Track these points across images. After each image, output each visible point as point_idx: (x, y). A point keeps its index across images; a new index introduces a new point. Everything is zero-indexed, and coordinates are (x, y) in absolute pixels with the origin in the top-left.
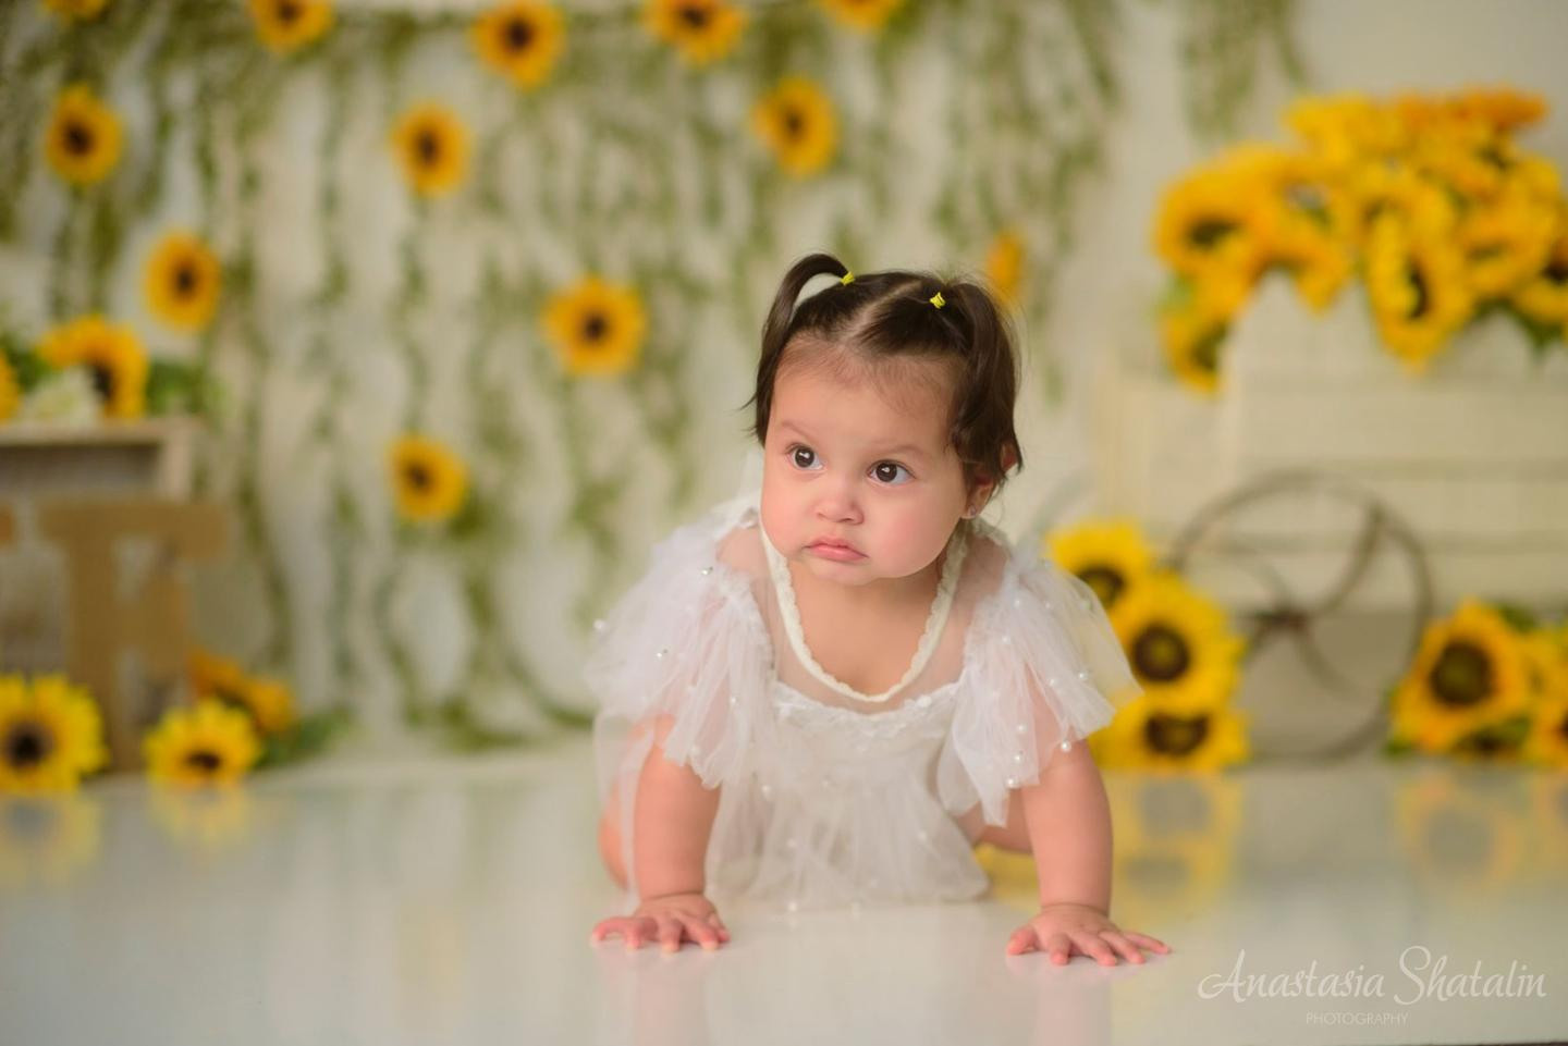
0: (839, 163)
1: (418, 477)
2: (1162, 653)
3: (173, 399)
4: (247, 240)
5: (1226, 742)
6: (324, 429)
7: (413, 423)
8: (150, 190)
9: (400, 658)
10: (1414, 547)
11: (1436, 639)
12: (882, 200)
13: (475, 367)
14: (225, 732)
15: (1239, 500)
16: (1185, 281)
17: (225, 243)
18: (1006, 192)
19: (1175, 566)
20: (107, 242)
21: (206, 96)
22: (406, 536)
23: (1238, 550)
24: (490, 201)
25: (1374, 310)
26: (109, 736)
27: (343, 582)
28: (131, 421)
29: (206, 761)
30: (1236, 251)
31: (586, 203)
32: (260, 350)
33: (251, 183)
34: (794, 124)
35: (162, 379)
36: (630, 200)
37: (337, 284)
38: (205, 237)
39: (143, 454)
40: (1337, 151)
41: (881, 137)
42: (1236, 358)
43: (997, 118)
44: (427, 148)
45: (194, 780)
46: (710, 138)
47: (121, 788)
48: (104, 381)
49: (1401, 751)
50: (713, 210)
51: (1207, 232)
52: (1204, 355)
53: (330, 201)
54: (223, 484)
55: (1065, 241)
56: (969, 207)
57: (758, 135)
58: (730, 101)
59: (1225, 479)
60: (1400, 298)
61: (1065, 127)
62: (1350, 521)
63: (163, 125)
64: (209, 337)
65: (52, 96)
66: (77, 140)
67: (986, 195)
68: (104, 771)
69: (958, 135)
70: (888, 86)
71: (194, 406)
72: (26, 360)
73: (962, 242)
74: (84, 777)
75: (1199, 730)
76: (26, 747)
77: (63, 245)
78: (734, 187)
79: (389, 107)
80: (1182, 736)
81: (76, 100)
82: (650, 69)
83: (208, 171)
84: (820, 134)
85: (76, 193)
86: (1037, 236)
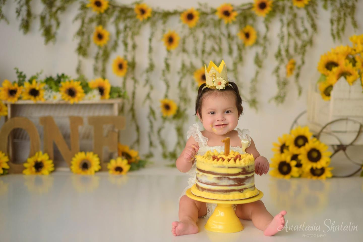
0: (257, 43)
1: (167, 107)
2: (315, 155)
3: (115, 95)
4: (134, 59)
5: (328, 173)
6: (148, 96)
7: (166, 96)
8: (115, 46)
9: (163, 143)
12: (265, 53)
13: (180, 83)
14: (123, 163)
16: (324, 75)
17: (130, 58)
18: (291, 51)
20: (106, 56)
21: (126, 28)
22: (165, 119)
24: (184, 51)
27: (152, 127)
29: (119, 169)
31: (203, 52)
32: (135, 81)
33: (134, 47)
34: (247, 35)
35: (113, 90)
36: (213, 49)
37: (152, 67)
38: (125, 57)
39: (111, 105)
40: (360, 47)
41: (265, 38)
43: (289, 35)
44: (171, 40)
45: (117, 173)
47: (103, 174)
48: (101, 91)
50: (231, 52)
51: (330, 65)
53: (151, 50)
54: (127, 107)
55: (303, 63)
56: (283, 53)
57: (241, 38)
58: (235, 30)
61: (305, 37)
62: (357, 127)
63: (118, 33)
64: (125, 79)
65: (95, 28)
66: (100, 37)
67: (287, 51)
68: (100, 170)
69: (282, 38)
70: (267, 27)
71: (119, 96)
72: (86, 88)
73: (282, 60)
74: (96, 172)
75: (323, 170)
76: (85, 166)
77: (97, 58)
78: (235, 48)
79: (164, 31)
80: (318, 172)
81: (100, 28)
82: (218, 24)
83: (126, 44)
84: (253, 37)
85: (100, 47)
86: (298, 59)
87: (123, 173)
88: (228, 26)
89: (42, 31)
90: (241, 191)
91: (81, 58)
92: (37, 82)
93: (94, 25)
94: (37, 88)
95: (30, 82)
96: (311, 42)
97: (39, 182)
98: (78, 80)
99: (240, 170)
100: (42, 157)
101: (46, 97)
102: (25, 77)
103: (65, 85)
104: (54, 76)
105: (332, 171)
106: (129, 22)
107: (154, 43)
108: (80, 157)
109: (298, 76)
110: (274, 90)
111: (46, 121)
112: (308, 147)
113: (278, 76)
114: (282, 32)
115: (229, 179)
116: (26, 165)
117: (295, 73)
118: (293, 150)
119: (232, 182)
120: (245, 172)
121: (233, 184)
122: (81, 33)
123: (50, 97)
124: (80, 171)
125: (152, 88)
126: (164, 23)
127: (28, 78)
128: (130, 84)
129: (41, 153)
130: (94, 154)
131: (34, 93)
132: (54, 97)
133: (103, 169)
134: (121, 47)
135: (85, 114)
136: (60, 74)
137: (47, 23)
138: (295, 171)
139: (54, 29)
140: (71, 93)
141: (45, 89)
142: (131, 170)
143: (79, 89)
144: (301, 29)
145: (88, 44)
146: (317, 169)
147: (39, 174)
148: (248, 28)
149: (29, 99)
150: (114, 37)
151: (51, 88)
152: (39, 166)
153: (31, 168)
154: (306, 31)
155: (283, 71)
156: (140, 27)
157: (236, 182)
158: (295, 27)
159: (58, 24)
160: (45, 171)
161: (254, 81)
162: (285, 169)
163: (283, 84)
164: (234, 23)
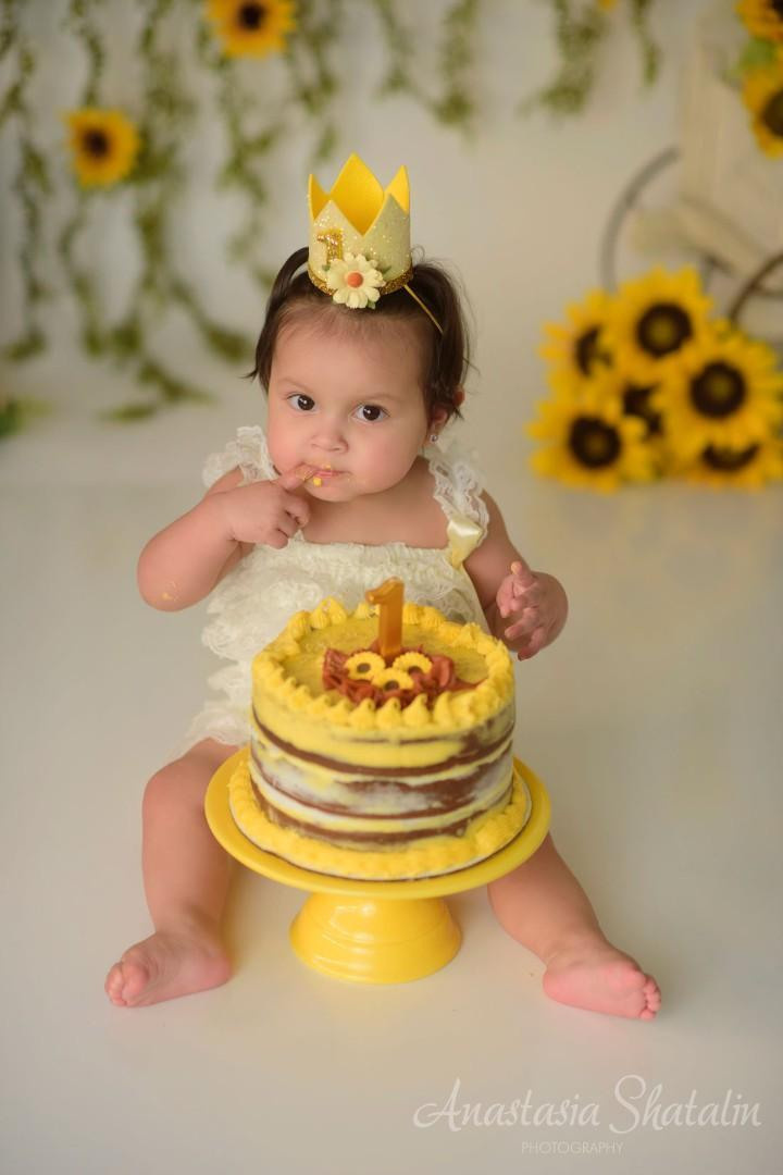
7: (91, 98)
13: (148, 36)
27: (33, 224)
90: (454, 830)
99: (452, 749)
113: (560, 5)
115: (405, 788)
119: (415, 802)
120: (473, 753)
121: (422, 807)
157: (436, 799)
163: (582, 35)
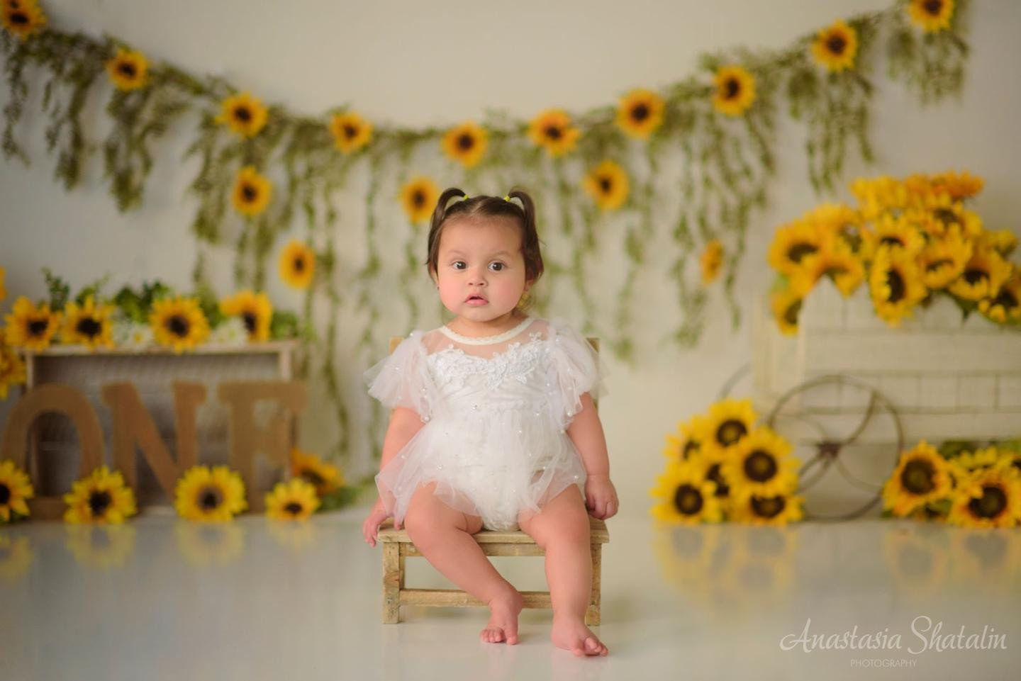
0: (629, 203)
2: (762, 465)
3: (284, 330)
4: (330, 245)
5: (792, 511)
6: (367, 337)
8: (286, 216)
10: (894, 411)
11: (906, 457)
12: (649, 228)
14: (303, 493)
15: (805, 388)
16: (785, 276)
17: (320, 244)
18: (714, 220)
19: (771, 423)
20: (265, 241)
21: (310, 172)
23: (801, 415)
25: (872, 296)
26: (248, 496)
28: (264, 342)
29: (294, 509)
30: (810, 261)
32: (334, 297)
33: (332, 216)
34: (606, 185)
35: (279, 320)
37: (373, 266)
38: (310, 242)
39: (273, 357)
40: (872, 208)
41: (649, 191)
42: (803, 317)
43: (708, 182)
44: (419, 199)
45: (288, 517)
46: (565, 189)
47: (253, 520)
48: (250, 321)
49: (889, 515)
50: (567, 226)
51: (798, 251)
52: (790, 316)
53: (371, 224)
54: (317, 365)
55: (741, 246)
56: (694, 227)
57: (587, 190)
58: (575, 172)
59: (798, 380)
60: (886, 291)
61: (746, 186)
62: (864, 399)
63: (293, 184)
64: (310, 294)
65: (236, 172)
66: (249, 194)
67: (702, 222)
68: (245, 512)
69: (689, 191)
70: (654, 166)
71: (295, 334)
72: (213, 314)
73: (690, 245)
74: (235, 515)
75: (779, 504)
76: (210, 500)
77: (242, 245)
78: (576, 216)
79: (401, 178)
80: (770, 507)
81: (249, 174)
82: (533, 158)
83: (310, 211)
84: (620, 189)
85: (248, 219)
86: (728, 241)
87: (302, 518)
88: (558, 163)
89: (109, 183)
91: (204, 245)
92: (95, 304)
93: (235, 166)
94: (96, 316)
95: (80, 301)
96: (761, 199)
97: (100, 540)
98: (193, 296)
100: (108, 480)
101: (116, 337)
102: (66, 290)
103: (163, 307)
104: (137, 288)
105: (802, 507)
106: (318, 158)
107: (380, 207)
108: (197, 478)
109: (730, 281)
110: (672, 316)
111: (118, 394)
112: (746, 445)
113: (682, 284)
114: (688, 175)
116: (69, 499)
117: (723, 273)
118: (710, 452)
122: (202, 185)
123: (126, 337)
124: (196, 512)
125: (375, 315)
126: (405, 157)
127: (75, 291)
128: (322, 305)
129: (105, 471)
130: (232, 470)
131: (89, 328)
132: (137, 337)
133: (253, 506)
134: (300, 219)
135: (212, 380)
136: (151, 282)
137: (121, 163)
138: (712, 506)
139: (137, 178)
140: (178, 326)
141: (114, 318)
142: (321, 509)
143: (196, 317)
144: (735, 167)
145: (221, 210)
146: (764, 500)
147: (101, 523)
148: (607, 168)
149: (77, 342)
150: (284, 195)
151: (128, 315)
152: (100, 502)
153: (80, 507)
154: (747, 172)
155: (694, 268)
156: (344, 169)
158: (722, 164)
159: (148, 165)
160: (114, 515)
161: (626, 294)
162: (689, 501)
163: (695, 301)
164: (572, 155)
